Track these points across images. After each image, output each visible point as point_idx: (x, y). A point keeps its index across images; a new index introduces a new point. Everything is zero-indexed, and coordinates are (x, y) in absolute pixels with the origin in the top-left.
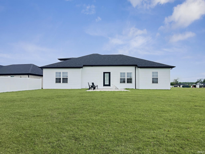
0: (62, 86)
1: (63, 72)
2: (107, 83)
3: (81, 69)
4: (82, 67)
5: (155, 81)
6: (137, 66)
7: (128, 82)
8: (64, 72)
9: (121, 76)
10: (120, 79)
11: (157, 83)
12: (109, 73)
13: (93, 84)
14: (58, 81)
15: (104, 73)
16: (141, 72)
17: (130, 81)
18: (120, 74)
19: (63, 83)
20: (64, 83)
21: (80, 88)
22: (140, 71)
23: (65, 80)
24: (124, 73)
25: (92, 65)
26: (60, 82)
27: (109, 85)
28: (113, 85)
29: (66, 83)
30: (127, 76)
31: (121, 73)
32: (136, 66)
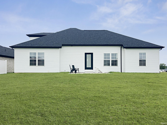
0: (37, 69)
1: (38, 53)
2: (89, 65)
3: (60, 49)
4: (61, 47)
5: (142, 63)
6: (123, 46)
7: (112, 65)
8: (40, 53)
9: (105, 58)
10: (104, 60)
11: (145, 65)
12: (92, 54)
13: (73, 66)
14: (33, 62)
15: (86, 54)
16: (127, 53)
17: (115, 63)
18: (103, 55)
19: (38, 65)
20: (40, 65)
21: (59, 72)
22: (125, 51)
23: (41, 63)
24: (109, 54)
25: (72, 44)
26: (35, 64)
27: (92, 68)
28: (95, 68)
29: (42, 65)
30: (112, 58)
31: (105, 54)
32: (121, 46)
